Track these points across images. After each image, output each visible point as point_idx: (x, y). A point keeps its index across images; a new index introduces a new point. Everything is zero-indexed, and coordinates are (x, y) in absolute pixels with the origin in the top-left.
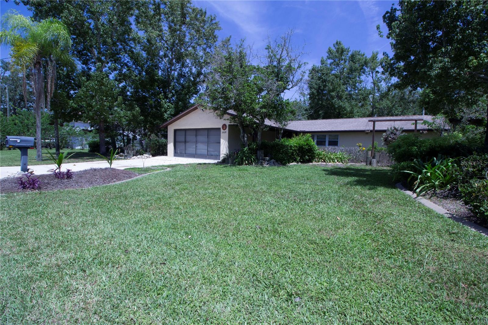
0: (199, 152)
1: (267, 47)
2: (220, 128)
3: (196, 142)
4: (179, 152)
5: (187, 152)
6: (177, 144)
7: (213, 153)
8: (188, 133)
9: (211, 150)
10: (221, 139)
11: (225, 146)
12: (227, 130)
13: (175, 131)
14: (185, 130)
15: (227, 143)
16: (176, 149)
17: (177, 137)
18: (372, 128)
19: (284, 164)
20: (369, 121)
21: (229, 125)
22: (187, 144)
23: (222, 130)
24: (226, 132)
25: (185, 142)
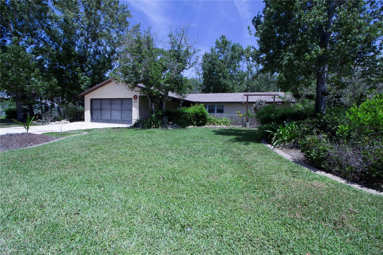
0: (113, 118)
1: (169, 35)
2: (131, 99)
3: (111, 110)
4: (95, 118)
5: (103, 118)
6: (93, 111)
7: (126, 119)
8: (103, 102)
9: (125, 116)
10: (133, 108)
11: (136, 113)
12: (138, 100)
13: (92, 100)
14: (101, 100)
15: (138, 111)
16: (93, 115)
17: (93, 105)
18: (246, 101)
19: (184, 127)
20: (245, 95)
21: (139, 96)
22: (103, 111)
23: (133, 100)
24: (137, 102)
25: (101, 110)
